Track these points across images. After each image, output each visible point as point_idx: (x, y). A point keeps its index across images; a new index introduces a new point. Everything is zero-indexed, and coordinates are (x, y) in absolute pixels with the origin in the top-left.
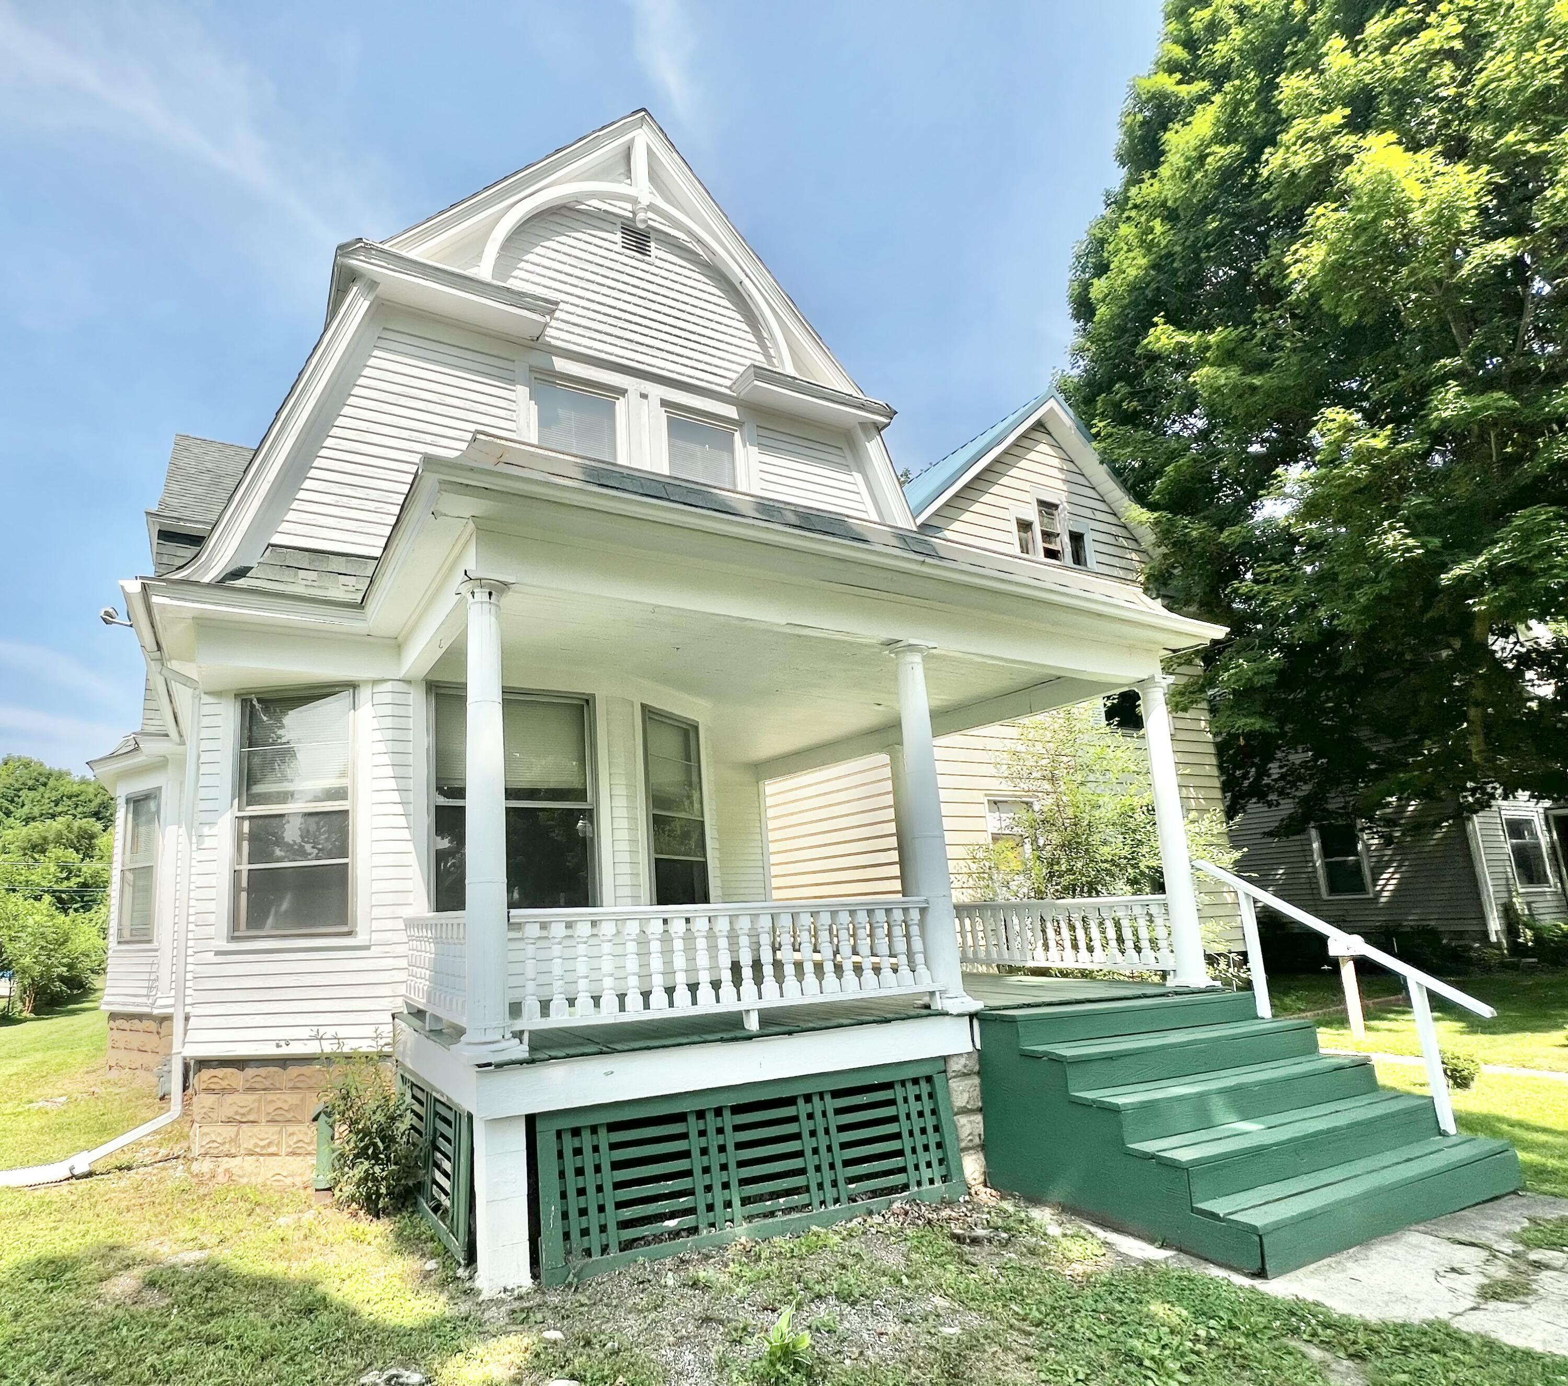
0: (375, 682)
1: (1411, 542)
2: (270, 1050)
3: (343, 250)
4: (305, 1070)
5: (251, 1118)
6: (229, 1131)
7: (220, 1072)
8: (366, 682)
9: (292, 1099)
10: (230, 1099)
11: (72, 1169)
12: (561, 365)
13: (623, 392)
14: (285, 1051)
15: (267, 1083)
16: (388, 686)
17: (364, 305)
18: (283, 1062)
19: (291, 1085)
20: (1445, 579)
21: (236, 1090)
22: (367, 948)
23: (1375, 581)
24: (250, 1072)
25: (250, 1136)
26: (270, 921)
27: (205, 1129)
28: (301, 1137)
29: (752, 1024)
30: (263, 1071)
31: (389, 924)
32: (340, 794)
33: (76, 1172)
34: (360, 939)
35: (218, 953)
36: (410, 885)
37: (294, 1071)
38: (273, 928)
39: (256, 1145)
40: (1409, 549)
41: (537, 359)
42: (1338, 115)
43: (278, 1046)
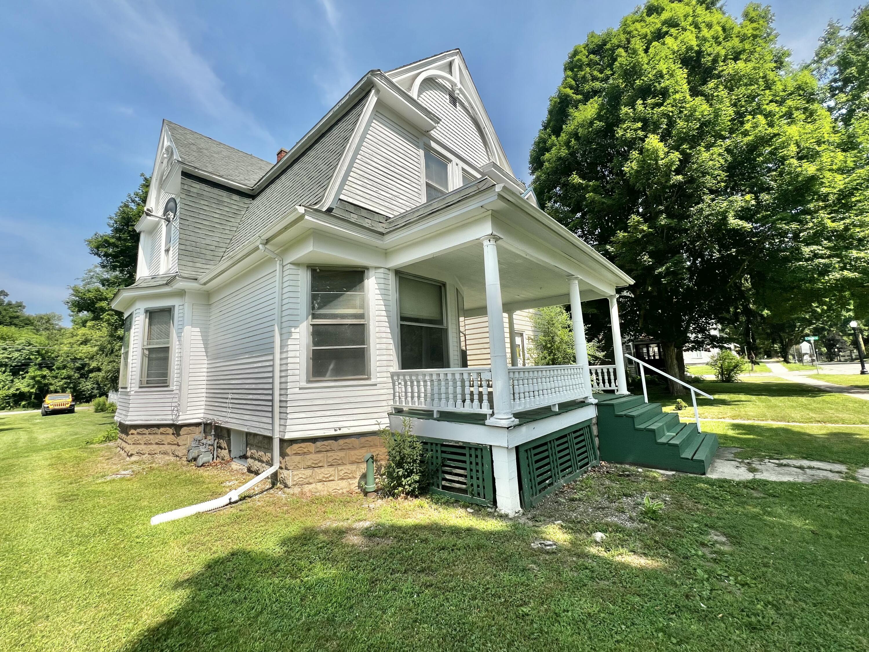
0: (377, 268)
1: (650, 260)
2: (332, 433)
3: (372, 72)
4: (347, 440)
5: (320, 465)
6: (309, 472)
7: (303, 445)
8: (372, 267)
9: (341, 454)
10: (308, 457)
11: (230, 499)
12: (433, 145)
13: (451, 161)
14: (339, 432)
15: (328, 448)
16: (382, 270)
17: (375, 99)
18: (335, 438)
19: (340, 448)
20: (657, 272)
21: (311, 453)
22: (376, 385)
23: (637, 270)
24: (319, 444)
25: (321, 473)
26: (329, 373)
27: (295, 473)
28: (345, 471)
29: (556, 409)
30: (325, 443)
31: (385, 375)
32: (361, 316)
33: (232, 501)
34: (373, 381)
35: (300, 389)
36: (391, 358)
37: (341, 442)
38: (330, 377)
39: (324, 477)
40: (649, 262)
41: (425, 139)
42: (639, 125)
43: (335, 430)
